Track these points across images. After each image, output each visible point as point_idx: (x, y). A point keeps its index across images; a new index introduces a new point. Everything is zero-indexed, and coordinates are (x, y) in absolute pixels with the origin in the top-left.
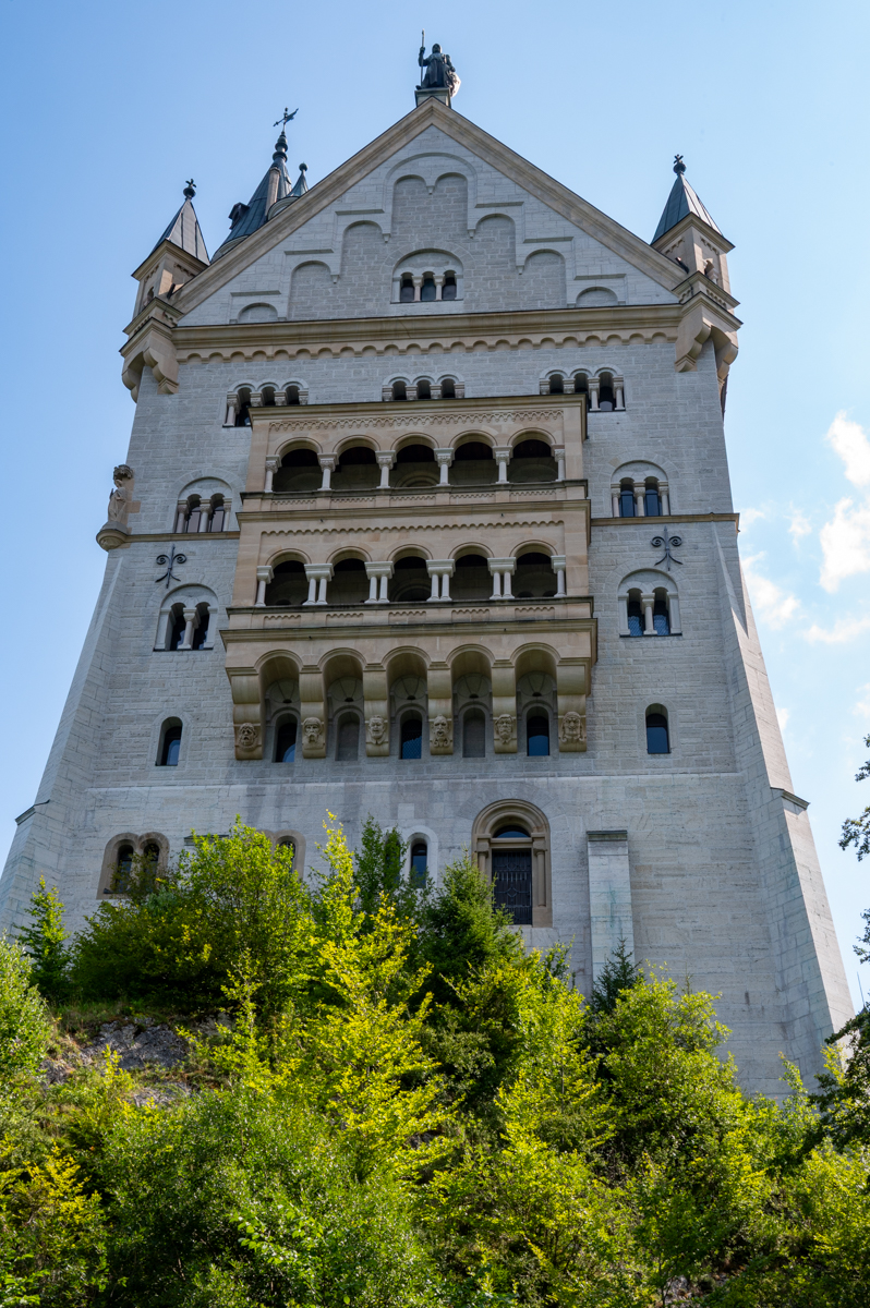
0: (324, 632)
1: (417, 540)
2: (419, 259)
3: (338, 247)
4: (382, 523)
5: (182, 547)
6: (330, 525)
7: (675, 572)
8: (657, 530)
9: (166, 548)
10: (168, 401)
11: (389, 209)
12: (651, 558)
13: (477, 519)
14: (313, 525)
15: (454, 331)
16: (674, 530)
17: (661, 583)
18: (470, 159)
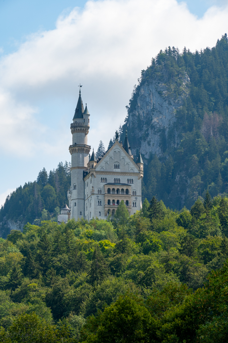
0: (112, 207)
1: (119, 199)
2: (116, 163)
3: (109, 161)
4: (116, 197)
5: (99, 195)
6: (112, 197)
7: (137, 201)
8: (135, 197)
9: (97, 195)
10: (95, 179)
11: (113, 156)
12: (135, 199)
13: (123, 197)
14: (111, 197)
15: (120, 173)
16: (137, 197)
17: (135, 202)
18: (121, 150)
